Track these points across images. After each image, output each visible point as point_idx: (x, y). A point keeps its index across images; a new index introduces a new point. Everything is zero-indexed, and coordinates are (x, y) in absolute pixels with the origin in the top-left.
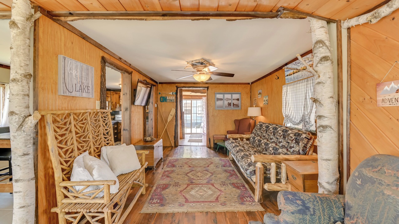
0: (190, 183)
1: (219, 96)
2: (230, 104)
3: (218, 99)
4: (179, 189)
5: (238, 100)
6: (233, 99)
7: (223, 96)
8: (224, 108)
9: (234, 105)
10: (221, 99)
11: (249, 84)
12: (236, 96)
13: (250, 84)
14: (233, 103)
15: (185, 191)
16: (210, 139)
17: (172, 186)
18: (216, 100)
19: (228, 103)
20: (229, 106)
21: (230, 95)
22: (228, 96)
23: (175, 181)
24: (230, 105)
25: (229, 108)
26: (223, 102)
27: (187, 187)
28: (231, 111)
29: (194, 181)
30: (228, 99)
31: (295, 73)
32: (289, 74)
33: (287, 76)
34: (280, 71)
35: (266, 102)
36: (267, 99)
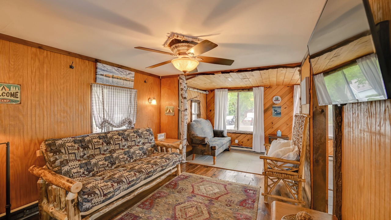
0: (213, 200)
4: (228, 196)
15: (223, 194)
17: (235, 202)
23: (231, 209)
27: (219, 197)
29: (207, 202)
31: (114, 78)
32: (104, 74)
33: (101, 75)
34: (77, 60)
35: (9, 98)
36: (18, 92)
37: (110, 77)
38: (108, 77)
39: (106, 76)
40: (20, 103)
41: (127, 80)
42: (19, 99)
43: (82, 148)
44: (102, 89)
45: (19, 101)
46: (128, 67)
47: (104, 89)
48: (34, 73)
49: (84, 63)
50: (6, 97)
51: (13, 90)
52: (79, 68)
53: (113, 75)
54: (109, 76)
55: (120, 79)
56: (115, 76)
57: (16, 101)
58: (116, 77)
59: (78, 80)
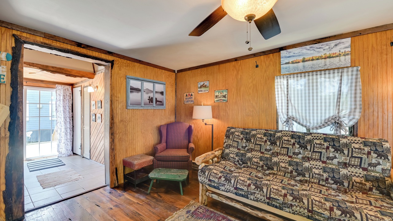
1: (135, 84)
2: (151, 100)
3: (133, 89)
5: (162, 93)
6: (156, 92)
7: (142, 83)
8: (143, 105)
9: (157, 101)
10: (138, 90)
11: (174, 71)
12: (159, 88)
13: (176, 72)
14: (156, 99)
16: (118, 169)
18: (129, 90)
19: (149, 97)
20: (150, 103)
21: (152, 84)
22: (148, 86)
24: (152, 102)
25: (149, 107)
26: (142, 94)
28: (152, 111)
30: (148, 91)
31: (307, 61)
32: (290, 61)
33: (286, 63)
34: (262, 57)
35: (223, 98)
36: (226, 95)
37: (299, 62)
38: (296, 63)
39: (293, 63)
40: (227, 102)
41: (333, 57)
42: (226, 99)
43: (245, 139)
44: (288, 80)
45: (226, 100)
46: (335, 36)
47: (290, 80)
48: (234, 80)
49: (269, 57)
50: (222, 98)
51: (225, 93)
52: (264, 64)
53: (304, 58)
54: (297, 61)
55: (318, 59)
56: (307, 57)
57: (225, 100)
58: (309, 59)
59: (263, 76)
